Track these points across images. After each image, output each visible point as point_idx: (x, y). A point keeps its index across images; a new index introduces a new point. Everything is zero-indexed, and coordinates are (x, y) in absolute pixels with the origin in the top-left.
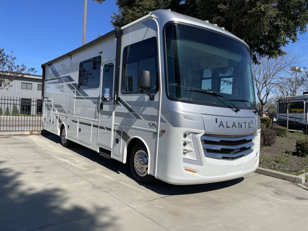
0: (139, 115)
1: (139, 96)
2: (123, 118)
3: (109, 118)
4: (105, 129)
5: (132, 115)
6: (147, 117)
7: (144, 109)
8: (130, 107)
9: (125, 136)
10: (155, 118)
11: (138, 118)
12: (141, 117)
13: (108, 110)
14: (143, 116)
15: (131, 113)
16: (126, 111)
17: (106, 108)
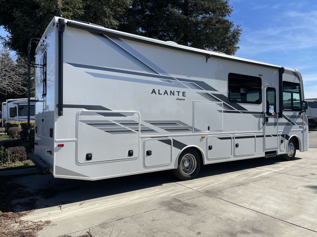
0: (294, 123)
1: (293, 113)
2: (285, 126)
3: (274, 127)
4: (272, 136)
5: (290, 123)
6: (298, 124)
7: (296, 120)
8: (289, 119)
9: (287, 137)
10: (302, 124)
11: (294, 124)
12: (295, 124)
13: (273, 122)
14: (296, 123)
15: (289, 122)
16: (287, 121)
17: (271, 120)
